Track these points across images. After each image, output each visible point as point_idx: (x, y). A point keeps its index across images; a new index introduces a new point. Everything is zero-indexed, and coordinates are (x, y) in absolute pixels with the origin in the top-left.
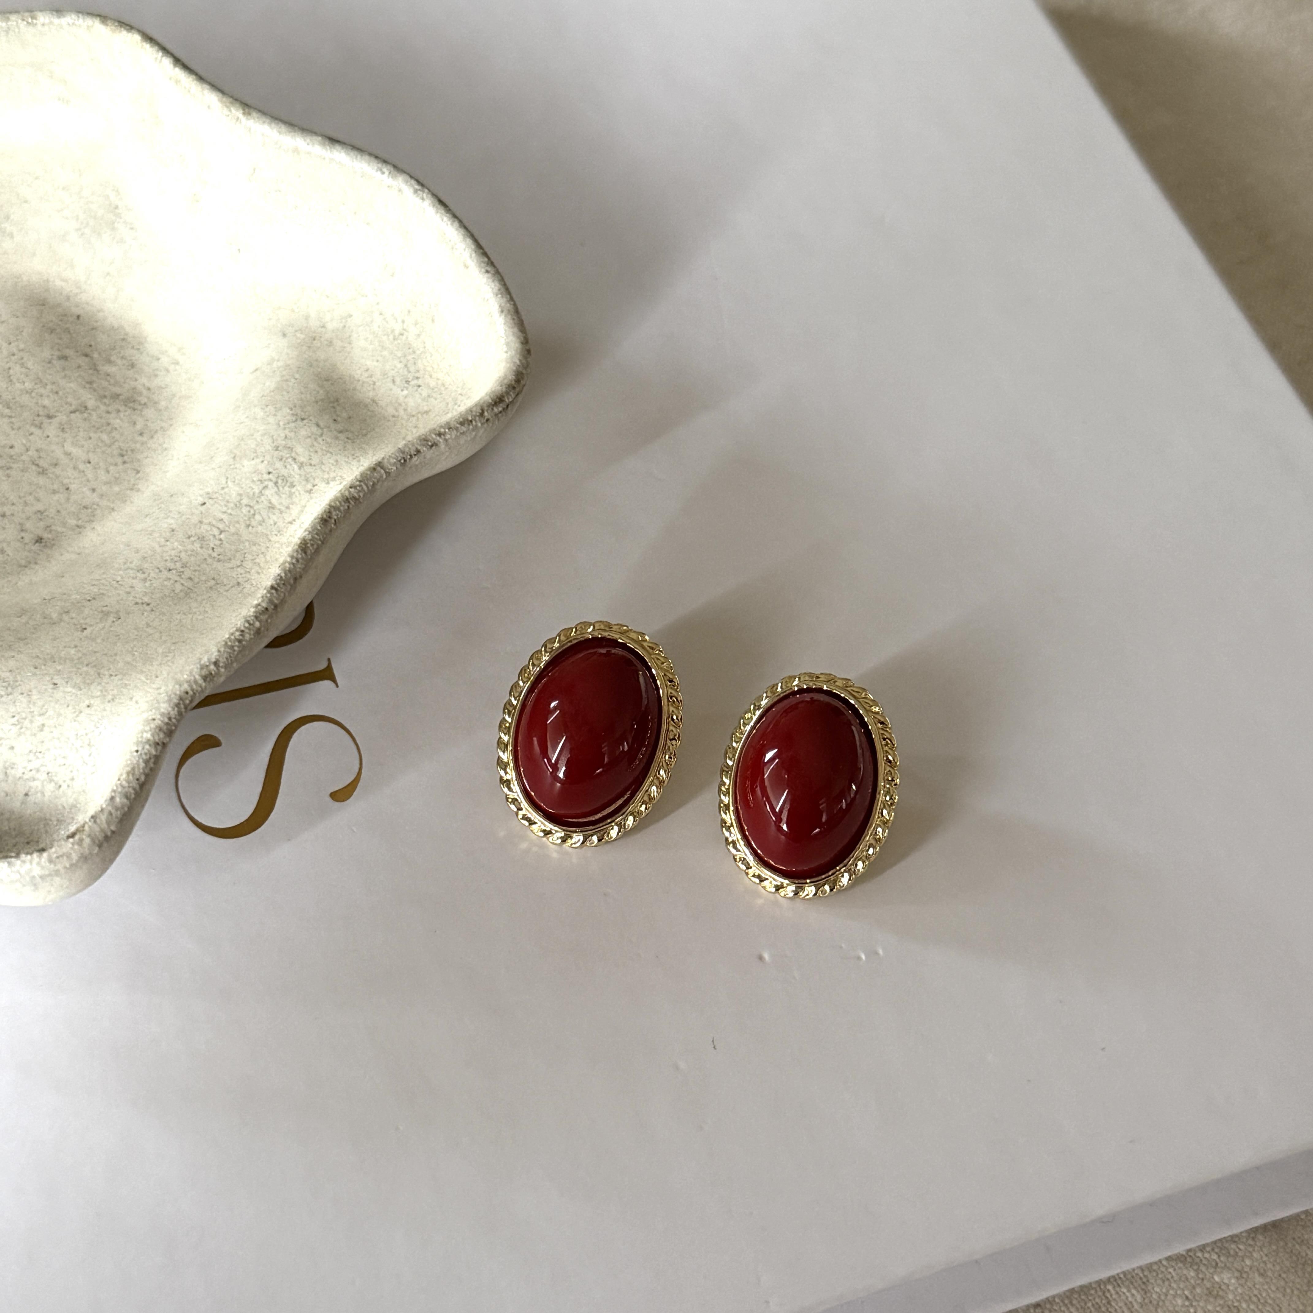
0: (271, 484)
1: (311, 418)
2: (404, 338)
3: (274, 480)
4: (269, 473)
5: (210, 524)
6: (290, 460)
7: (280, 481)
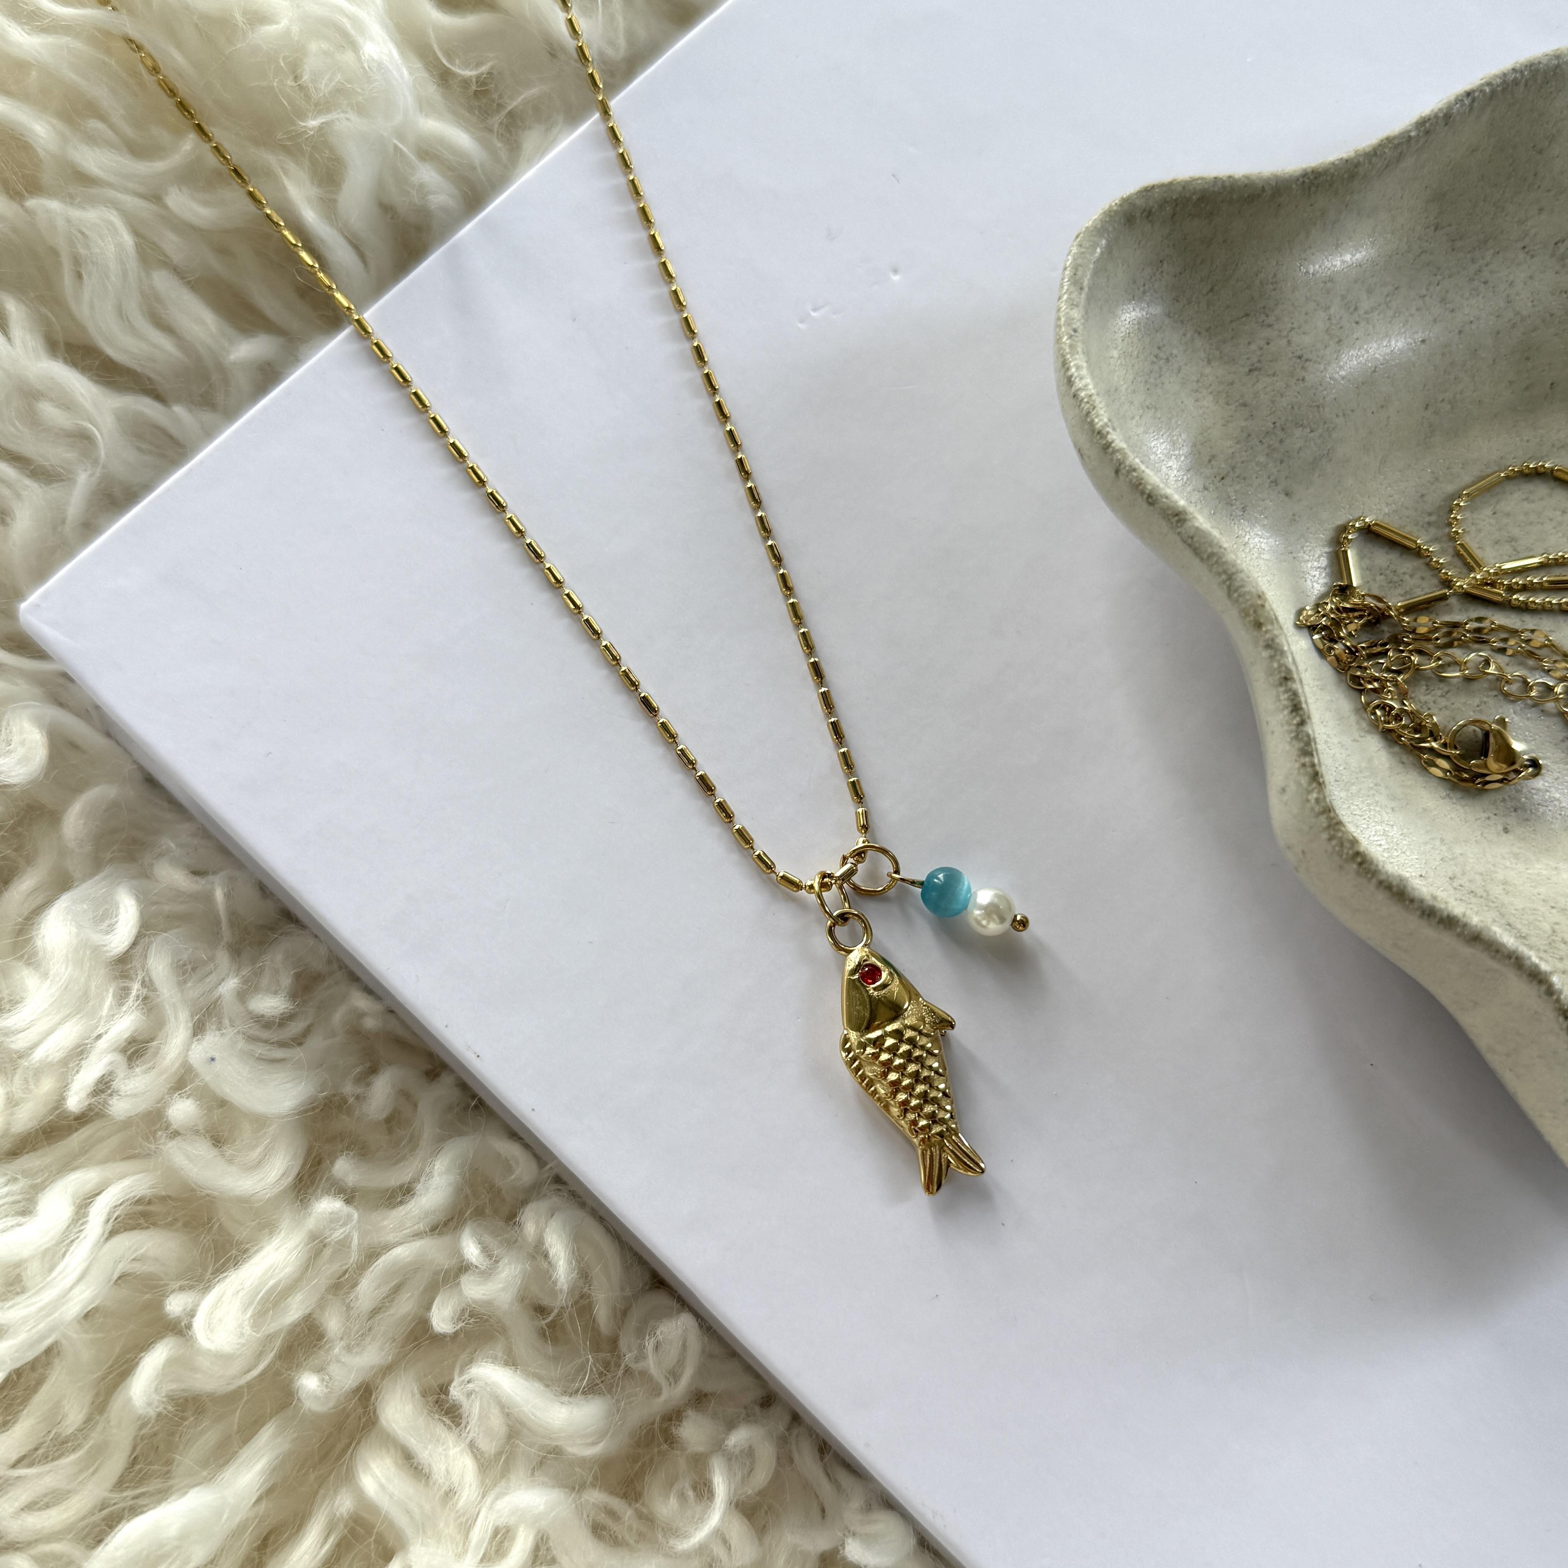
1: (1290, 355)
2: (1147, 403)
5: (1429, 312)
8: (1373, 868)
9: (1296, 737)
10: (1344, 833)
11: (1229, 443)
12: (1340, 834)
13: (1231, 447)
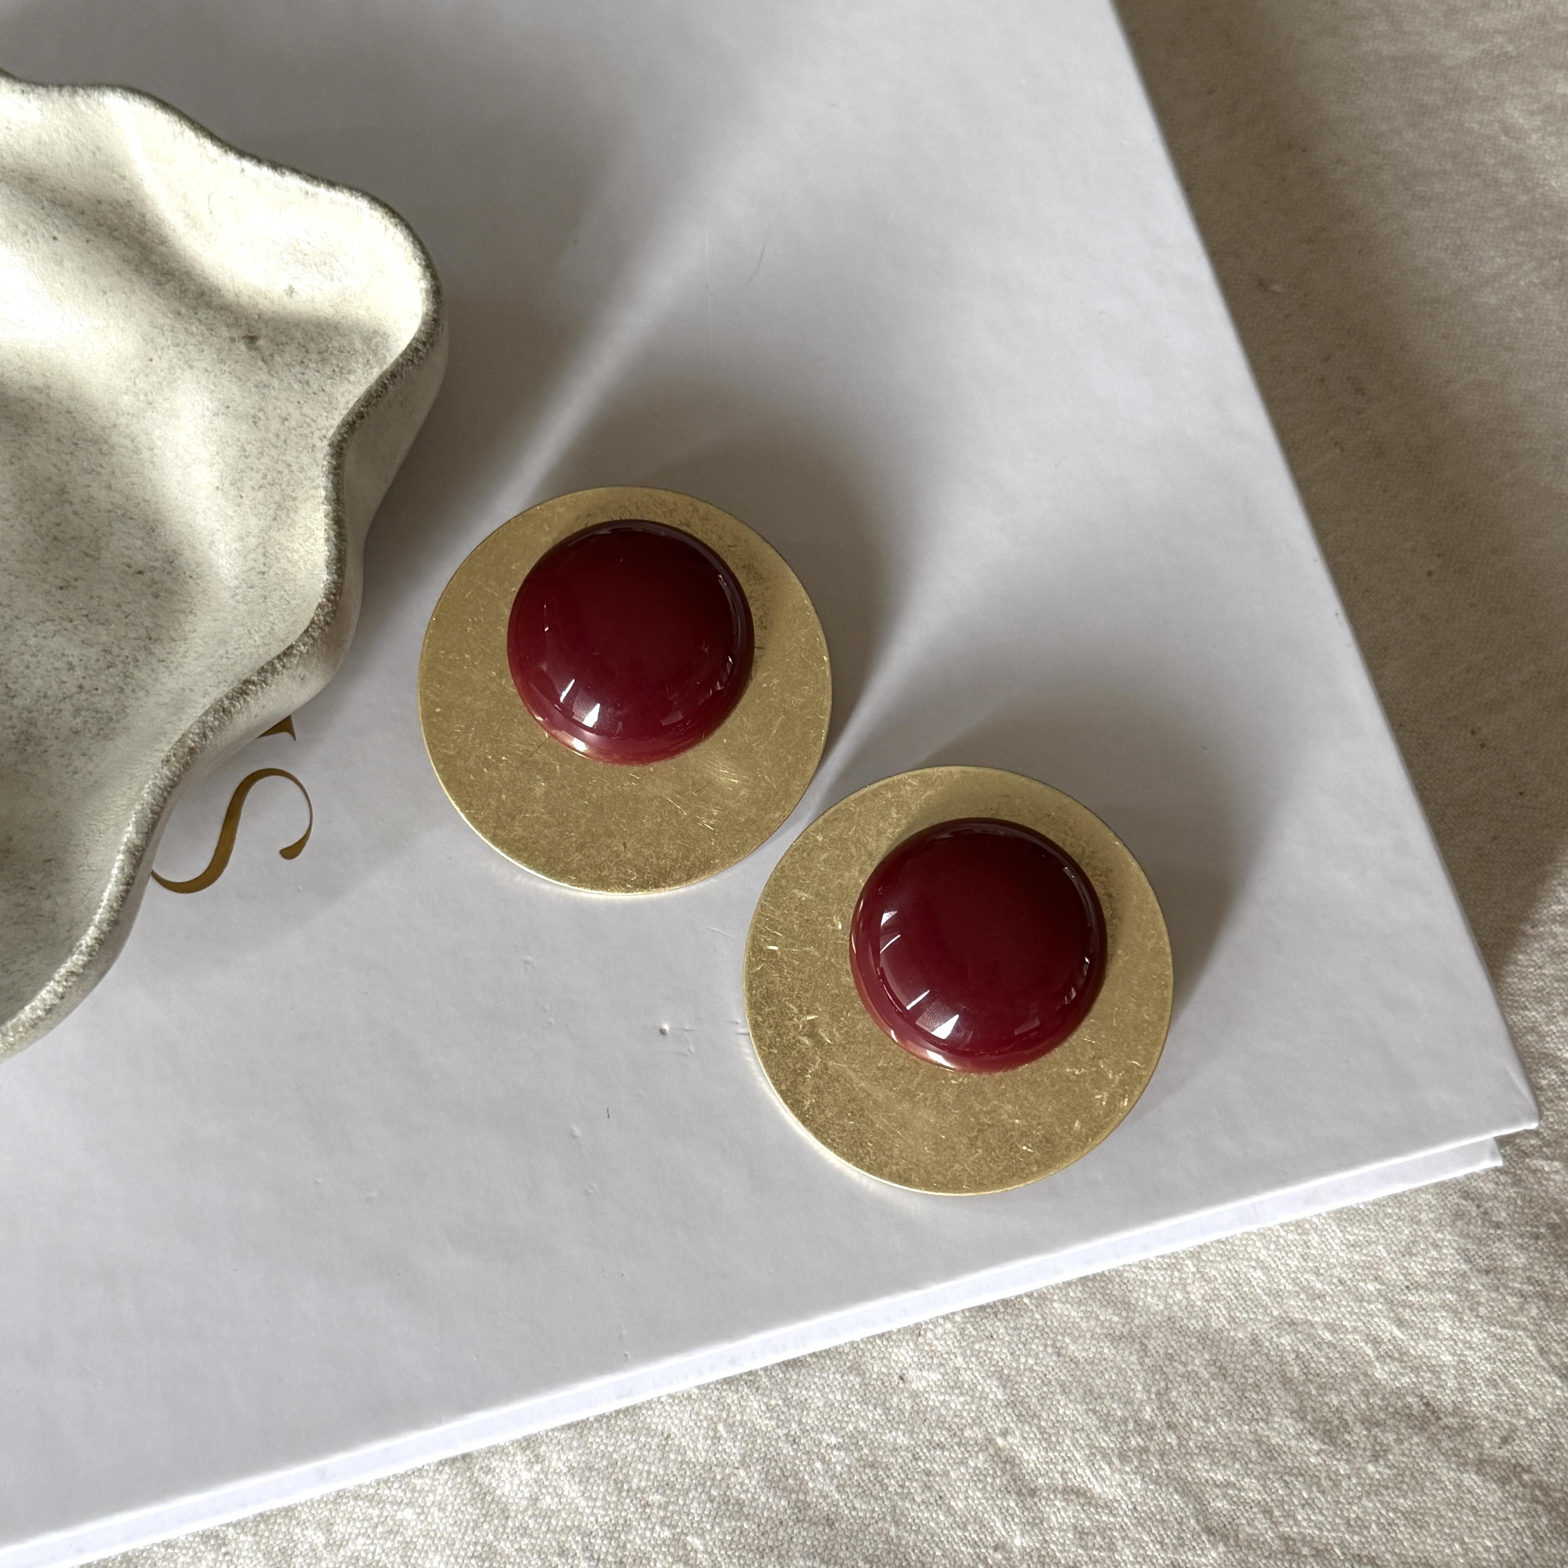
8: (332, 585)
9: (265, 682)
10: (318, 615)
12: (322, 618)
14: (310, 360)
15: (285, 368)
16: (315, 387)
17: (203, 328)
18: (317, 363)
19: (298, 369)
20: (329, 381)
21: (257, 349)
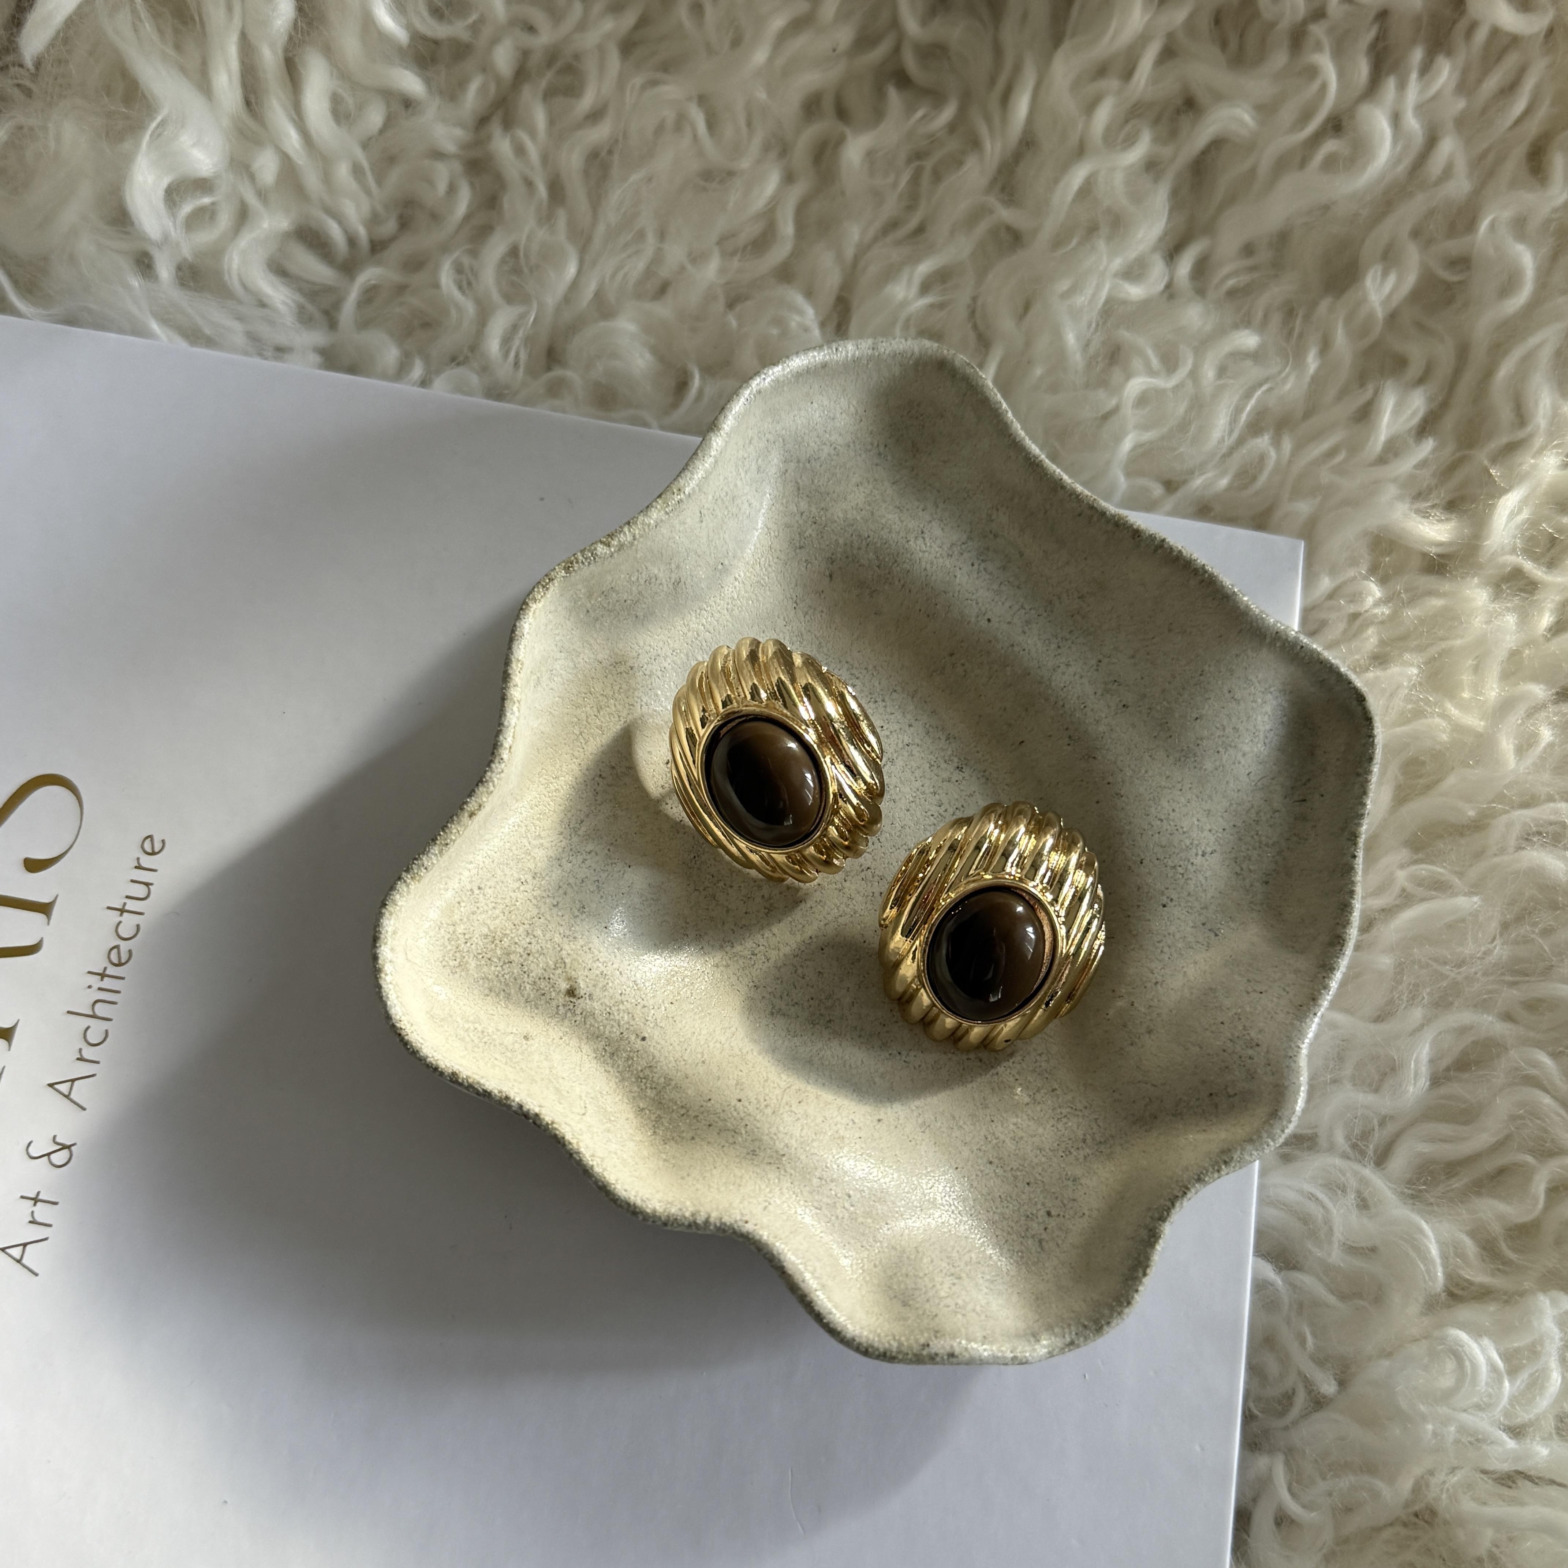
0: (983, 565)
1: (922, 526)
3: (980, 562)
4: (973, 565)
5: (1013, 616)
6: (963, 547)
7: (982, 558)
11: (841, 515)
13: (838, 517)
14: (521, 956)
15: (545, 951)
16: (521, 929)
17: (617, 1017)
18: (514, 952)
19: (534, 948)
20: (508, 932)
21: (569, 979)
